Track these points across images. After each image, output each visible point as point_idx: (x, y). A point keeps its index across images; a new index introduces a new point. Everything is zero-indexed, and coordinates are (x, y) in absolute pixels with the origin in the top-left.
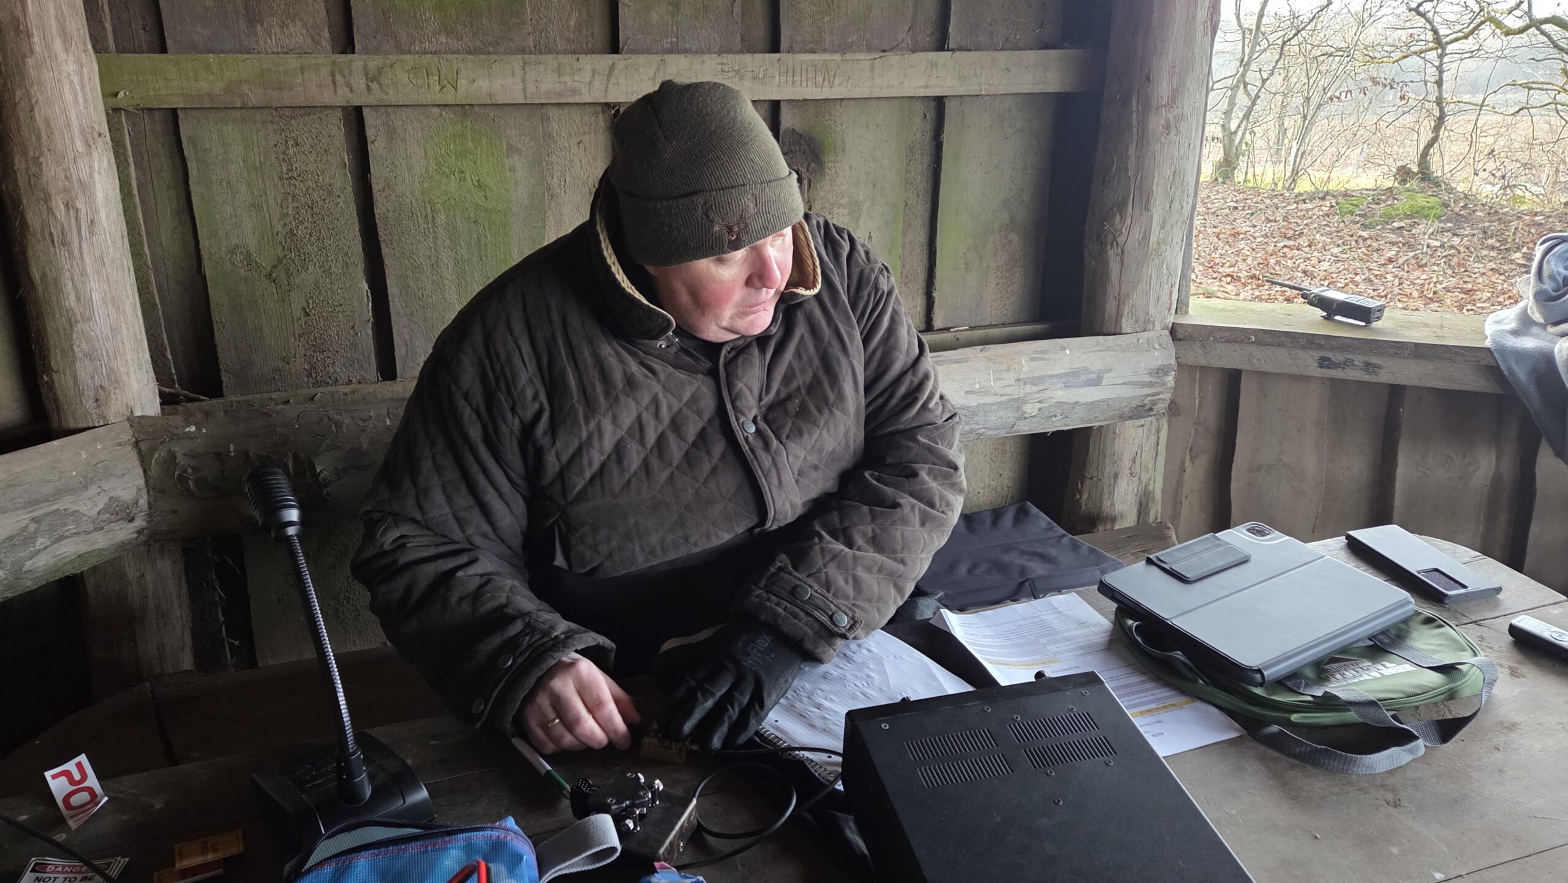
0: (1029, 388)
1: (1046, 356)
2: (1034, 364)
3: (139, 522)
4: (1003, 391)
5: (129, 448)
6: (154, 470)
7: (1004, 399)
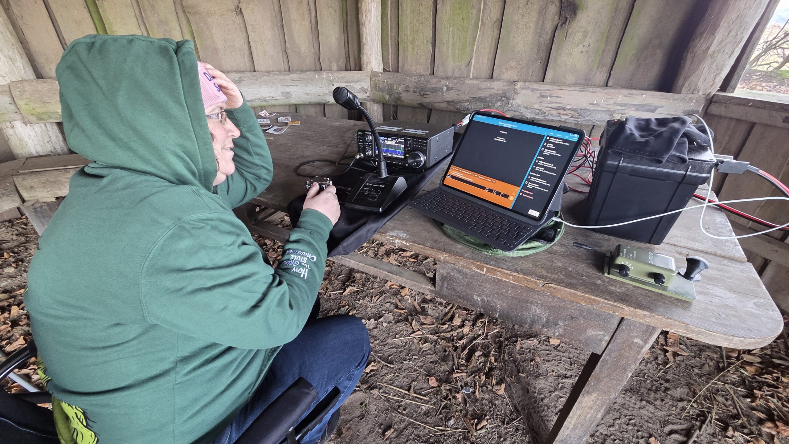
0: (618, 107)
1: (632, 96)
2: (625, 98)
3: (368, 94)
4: (606, 106)
5: (369, 77)
6: (372, 83)
7: (605, 109)
